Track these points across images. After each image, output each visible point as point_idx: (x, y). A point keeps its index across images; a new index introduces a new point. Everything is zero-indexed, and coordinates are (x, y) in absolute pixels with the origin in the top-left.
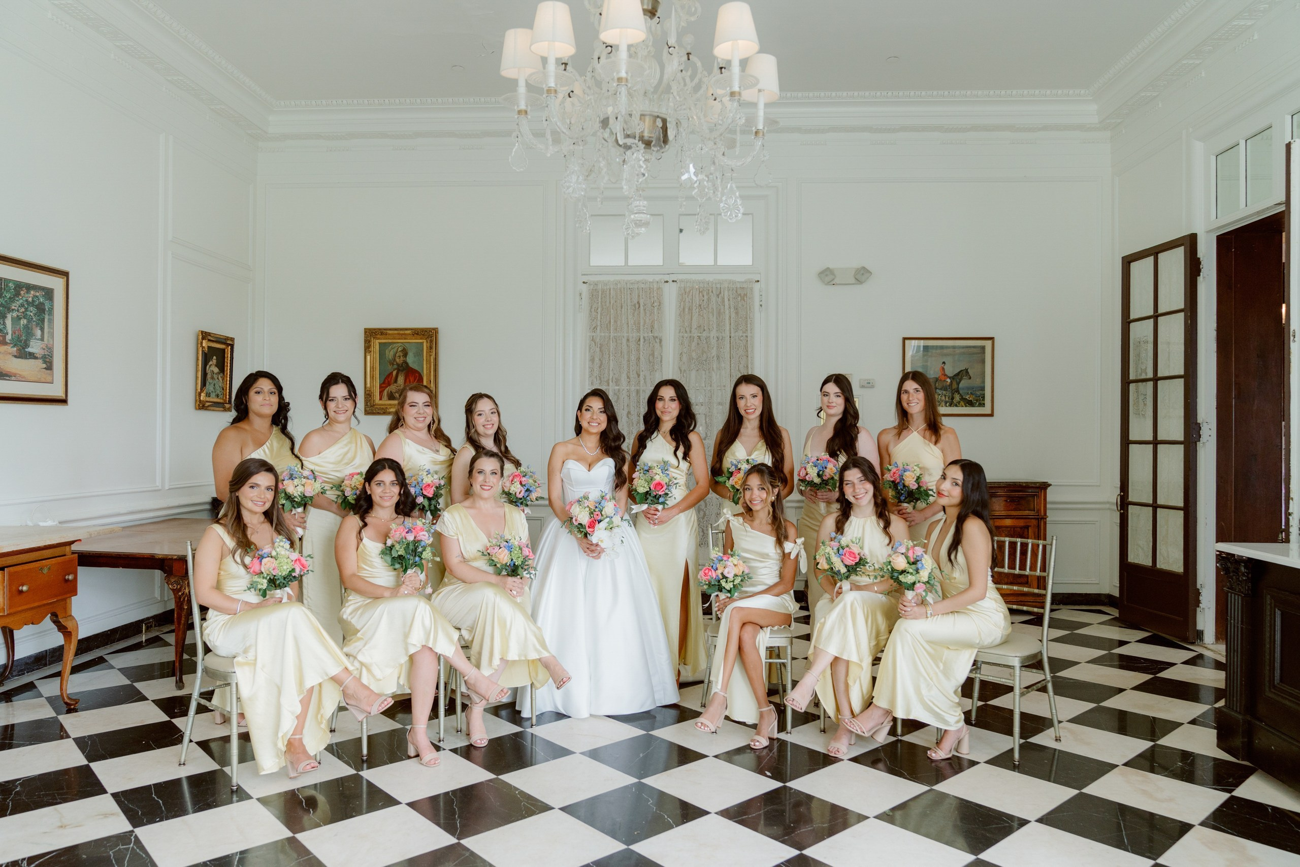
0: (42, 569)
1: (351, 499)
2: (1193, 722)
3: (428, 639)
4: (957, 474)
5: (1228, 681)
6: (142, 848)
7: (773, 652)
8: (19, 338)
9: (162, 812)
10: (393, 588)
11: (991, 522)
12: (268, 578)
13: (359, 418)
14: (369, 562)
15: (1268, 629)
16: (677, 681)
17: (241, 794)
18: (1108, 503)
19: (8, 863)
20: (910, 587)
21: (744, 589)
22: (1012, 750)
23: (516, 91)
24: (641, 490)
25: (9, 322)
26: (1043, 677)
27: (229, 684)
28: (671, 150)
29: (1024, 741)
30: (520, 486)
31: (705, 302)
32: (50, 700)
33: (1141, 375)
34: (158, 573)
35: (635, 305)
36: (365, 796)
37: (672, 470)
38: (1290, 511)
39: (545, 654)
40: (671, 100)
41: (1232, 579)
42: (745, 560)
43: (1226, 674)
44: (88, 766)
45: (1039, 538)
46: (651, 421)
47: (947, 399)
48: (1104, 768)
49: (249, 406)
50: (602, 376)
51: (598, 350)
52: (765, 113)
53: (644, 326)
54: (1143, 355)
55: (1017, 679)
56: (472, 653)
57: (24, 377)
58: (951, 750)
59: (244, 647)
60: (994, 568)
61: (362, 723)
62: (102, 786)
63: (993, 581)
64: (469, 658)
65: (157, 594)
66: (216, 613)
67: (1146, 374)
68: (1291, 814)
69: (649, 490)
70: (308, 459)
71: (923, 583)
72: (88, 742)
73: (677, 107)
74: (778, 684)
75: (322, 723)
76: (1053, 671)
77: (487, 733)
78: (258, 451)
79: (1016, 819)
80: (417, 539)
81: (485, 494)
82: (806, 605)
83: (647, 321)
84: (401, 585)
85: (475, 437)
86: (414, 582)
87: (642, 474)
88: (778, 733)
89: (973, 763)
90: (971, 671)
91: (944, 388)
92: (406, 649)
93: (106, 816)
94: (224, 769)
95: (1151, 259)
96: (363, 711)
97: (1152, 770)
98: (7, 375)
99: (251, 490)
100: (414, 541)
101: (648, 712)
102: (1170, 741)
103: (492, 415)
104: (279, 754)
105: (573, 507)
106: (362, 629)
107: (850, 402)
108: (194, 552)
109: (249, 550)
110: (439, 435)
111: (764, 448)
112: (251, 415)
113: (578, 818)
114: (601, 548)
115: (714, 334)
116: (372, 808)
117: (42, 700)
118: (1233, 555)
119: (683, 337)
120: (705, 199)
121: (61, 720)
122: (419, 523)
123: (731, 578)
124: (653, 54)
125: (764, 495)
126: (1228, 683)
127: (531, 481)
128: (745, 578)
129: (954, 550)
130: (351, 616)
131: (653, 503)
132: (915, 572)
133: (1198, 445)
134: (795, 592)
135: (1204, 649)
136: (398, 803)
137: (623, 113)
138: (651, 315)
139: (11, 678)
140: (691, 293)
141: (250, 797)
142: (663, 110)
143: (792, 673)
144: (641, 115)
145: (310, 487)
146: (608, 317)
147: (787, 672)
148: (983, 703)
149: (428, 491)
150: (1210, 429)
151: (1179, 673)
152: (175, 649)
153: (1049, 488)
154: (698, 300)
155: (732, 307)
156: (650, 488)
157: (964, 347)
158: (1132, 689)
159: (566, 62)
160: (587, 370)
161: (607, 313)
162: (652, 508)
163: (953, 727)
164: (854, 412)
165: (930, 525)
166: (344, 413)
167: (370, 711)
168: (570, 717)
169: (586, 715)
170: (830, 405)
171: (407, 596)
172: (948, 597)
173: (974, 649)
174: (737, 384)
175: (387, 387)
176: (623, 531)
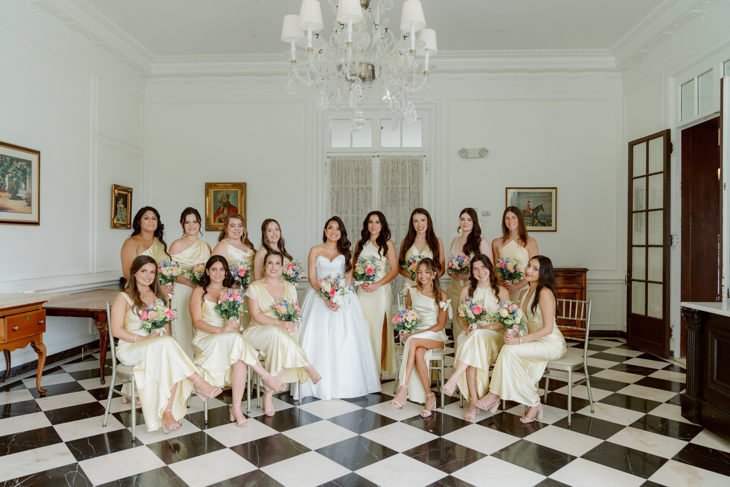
0: (25, 317)
1: (198, 278)
2: (668, 402)
3: (241, 356)
4: (536, 264)
5: (688, 379)
6: (83, 473)
7: (434, 363)
8: (12, 188)
9: (93, 452)
10: (222, 328)
11: (555, 291)
12: (152, 322)
14: (208, 313)
15: (710, 350)
17: (137, 443)
18: (620, 280)
19: (8, 481)
20: (510, 327)
22: (567, 418)
23: (290, 49)
24: (360, 273)
25: (7, 179)
26: (584, 377)
27: (131, 381)
28: (377, 82)
29: (573, 413)
30: (292, 271)
31: (395, 168)
32: (31, 390)
33: (639, 208)
34: (90, 320)
35: (356, 169)
36: (206, 443)
37: (377, 261)
38: (723, 284)
39: (307, 364)
40: (376, 54)
41: (690, 322)
42: (418, 312)
43: (687, 375)
44: (52, 427)
45: (581, 299)
46: (366, 234)
47: (531, 222)
48: (618, 428)
49: (141, 226)
50: (338, 209)
51: (336, 194)
52: (429, 62)
53: (361, 181)
54: (640, 197)
55: (570, 378)
56: (266, 364)
57: (15, 210)
58: (533, 418)
59: (139, 361)
60: (557, 316)
61: (204, 403)
62: (60, 438)
63: (556, 323)
64: (264, 367)
65: (90, 331)
66: (123, 342)
67: (642, 208)
68: (723, 453)
69: (364, 273)
70: (174, 256)
71: (517, 324)
72: (52, 414)
73: (380, 59)
74: (437, 381)
75: (182, 403)
76: (590, 374)
77: (274, 408)
78: (146, 251)
79: (569, 456)
80: (235, 300)
81: (273, 275)
82: (452, 337)
83: (363, 178)
84: (226, 326)
85: (267, 243)
86: (233, 324)
88: (437, 408)
89: (545, 425)
90: (544, 374)
92: (229, 362)
93: (62, 454)
94: (128, 428)
95: (644, 144)
96: (205, 396)
97: (645, 429)
98: (6, 209)
99: (142, 273)
100: (233, 301)
101: (364, 397)
102: (655, 412)
103: (276, 231)
104: (159, 420)
105: (322, 282)
106: (204, 350)
107: (476, 224)
108: (110, 308)
109: (141, 306)
110: (247, 242)
111: (429, 249)
112: (142, 231)
113: (325, 455)
114: (338, 305)
115: (400, 185)
116: (210, 450)
117: (26, 390)
118: (691, 309)
119: (383, 187)
120: (395, 110)
121: (37, 401)
123: (410, 322)
124: (366, 29)
125: (429, 275)
127: (298, 268)
129: (535, 306)
130: (198, 343)
131: (366, 280)
132: (513, 319)
133: (671, 248)
134: (446, 329)
135: (674, 361)
136: (225, 447)
137: (350, 62)
138: (365, 175)
139: (8, 378)
140: (387, 163)
141: (142, 444)
142: (373, 60)
143: (444, 374)
144: (360, 63)
145: (175, 271)
146: (341, 176)
147: (441, 374)
148: (551, 392)
149: (241, 273)
150: (678, 239)
151: (660, 375)
152: (101, 362)
153: (587, 272)
154: (391, 167)
155: (411, 171)
156: (365, 272)
157: (540, 193)
158: (633, 384)
159: (318, 34)
160: (330, 206)
161: (341, 174)
162: (366, 283)
163: (534, 405)
164: (478, 229)
165: (521, 292)
166: (194, 230)
167: (209, 396)
168: (320, 399)
169: (329, 398)
170: (465, 225)
171: (230, 332)
172: (531, 333)
173: (546, 362)
174: (413, 214)
175: (218, 216)
176: (350, 296)
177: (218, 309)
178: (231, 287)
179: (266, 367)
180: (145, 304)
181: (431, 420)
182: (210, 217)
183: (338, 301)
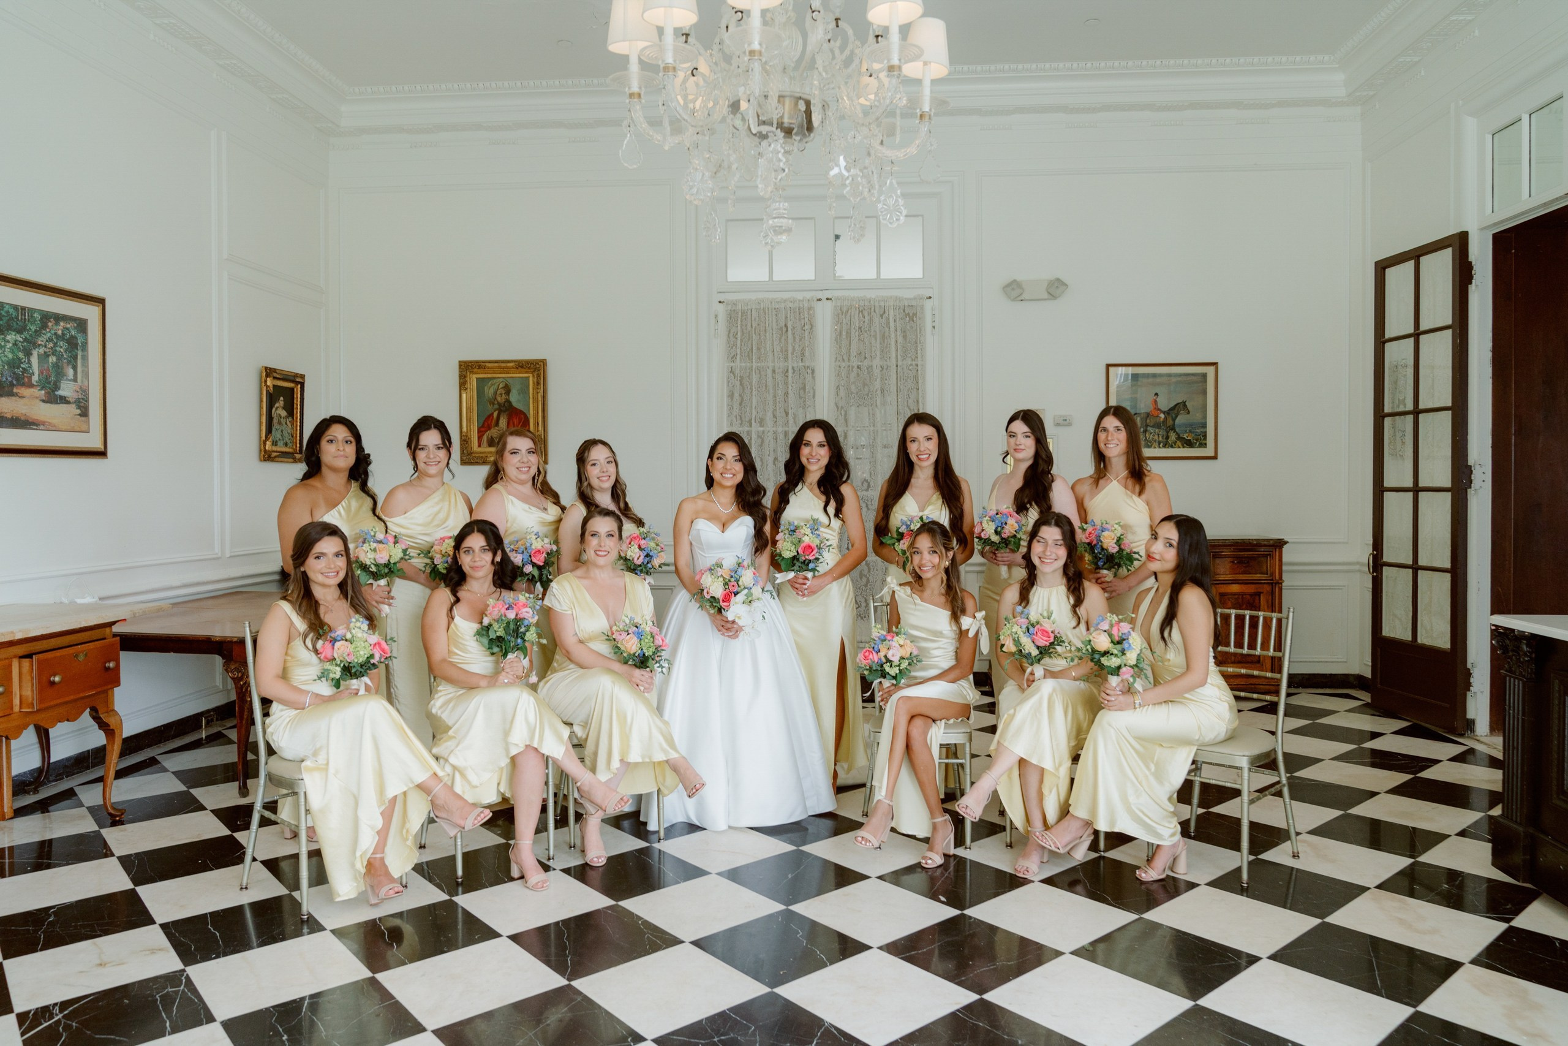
0: (77, 656)
1: (442, 568)
2: (1462, 834)
3: (532, 738)
4: (1171, 532)
5: (1506, 785)
6: (195, 991)
7: (950, 750)
8: (47, 379)
9: (219, 947)
10: (491, 677)
11: (1213, 590)
12: (342, 665)
14: (461, 646)
15: (1556, 721)
16: (834, 784)
17: (315, 926)
18: (1358, 563)
19: (37, 1009)
20: (1115, 672)
21: (913, 674)
22: (1239, 869)
23: (627, 69)
24: (788, 554)
25: (34, 360)
26: (1276, 779)
28: (816, 139)
29: (1254, 857)
30: (638, 550)
31: (866, 324)
32: (91, 810)
33: (1398, 406)
34: (218, 660)
35: (781, 328)
36: (460, 927)
37: (822, 529)
39: (673, 755)
40: (815, 77)
41: (1512, 660)
42: (914, 640)
43: (1504, 774)
44: (133, 890)
45: (1273, 610)
47: (1160, 439)
48: (1352, 892)
49: (321, 459)
50: (743, 416)
51: (738, 383)
52: (931, 92)
53: (792, 354)
54: (1401, 383)
55: (1246, 781)
56: (586, 753)
57: (54, 426)
58: (1164, 870)
59: (313, 749)
60: (1218, 647)
62: (150, 915)
63: (1215, 663)
64: (582, 760)
65: (219, 682)
66: (281, 707)
67: (1405, 405)
69: (796, 554)
70: (392, 520)
71: (1130, 666)
72: (135, 862)
73: (824, 86)
74: (956, 788)
75: (407, 839)
76: (1288, 770)
77: (606, 849)
78: (332, 512)
79: (1244, 956)
80: (519, 616)
81: (601, 561)
82: (991, 690)
83: (797, 347)
84: (501, 672)
85: (588, 491)
86: (515, 669)
87: (787, 535)
88: (955, 848)
89: (1192, 886)
90: (1190, 772)
91: (1158, 426)
92: (507, 750)
93: (153, 951)
94: (292, 894)
95: (1411, 263)
96: (456, 825)
97: (1412, 894)
98: (33, 424)
99: (317, 561)
100: (516, 619)
101: (797, 824)
102: (1434, 857)
103: (607, 465)
104: (358, 877)
106: (454, 725)
107: (1041, 444)
108: (254, 634)
109: (321, 633)
110: (546, 491)
111: (940, 501)
112: (324, 469)
113: (713, 954)
114: (739, 625)
115: (877, 362)
116: (470, 941)
117: (83, 811)
118: (1513, 630)
119: (840, 367)
120: (858, 199)
121: (104, 836)
122: (522, 597)
123: (896, 662)
124: (794, 20)
125: (936, 559)
127: (652, 544)
128: (913, 660)
129: (1167, 625)
130: (442, 709)
131: (801, 570)
132: (1121, 654)
133: (1468, 493)
134: (974, 675)
135: (1476, 743)
136: (499, 935)
137: (757, 92)
138: (800, 340)
139: (46, 784)
140: (849, 314)
141: (322, 929)
142: (807, 90)
143: (971, 775)
144: (779, 97)
146: (750, 346)
147: (965, 774)
148: (1205, 810)
149: (538, 558)
150: (1484, 473)
151: (1445, 772)
152: (239, 748)
153: (1285, 546)
154: (858, 322)
155: (899, 330)
156: (797, 552)
157: (1181, 375)
158: (1385, 792)
159: (687, 32)
160: (725, 408)
161: (749, 340)
162: (801, 577)
163: (1167, 842)
164: (1047, 456)
165: (1139, 595)
166: (436, 465)
167: (463, 825)
168: (705, 829)
169: (724, 827)
170: (1018, 447)
171: (507, 685)
172: (1160, 683)
173: (1192, 747)
174: (909, 423)
175: (487, 431)
176: (765, 605)
177: (483, 635)
178: (511, 589)
179: (587, 761)
180: (328, 626)
181: (942, 874)
182: (469, 435)
183: (739, 618)
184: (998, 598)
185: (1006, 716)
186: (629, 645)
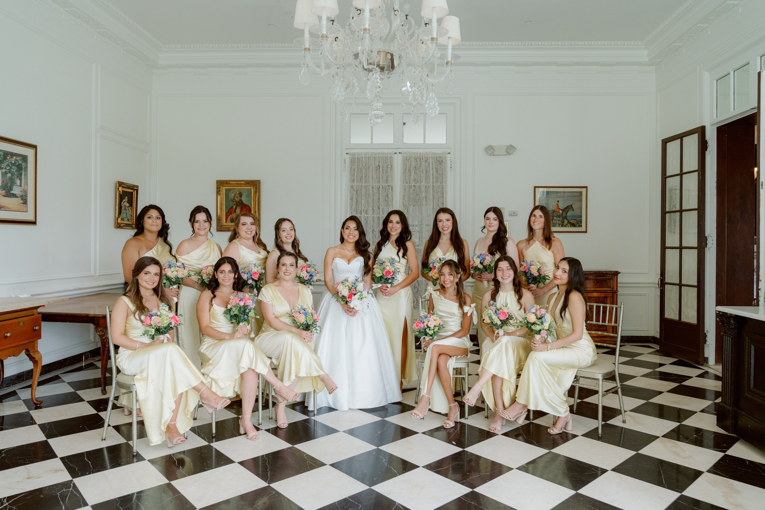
0: (19, 323)
1: (206, 281)
2: (702, 411)
3: (251, 364)
4: (565, 266)
5: (723, 387)
6: (77, 491)
7: (458, 371)
8: (6, 185)
9: (90, 469)
10: (231, 334)
11: (585, 294)
12: (155, 328)
13: (213, 233)
14: (216, 319)
15: (747, 357)
16: (401, 387)
17: (139, 458)
18: (653, 283)
20: (538, 332)
21: (440, 334)
22: (597, 428)
23: (303, 36)
24: (378, 275)
26: (615, 385)
27: (132, 391)
28: (397, 70)
29: (604, 423)
30: (306, 273)
31: (418, 165)
32: (25, 401)
33: (673, 208)
34: (92, 326)
35: (377, 167)
36: (214, 458)
37: (396, 264)
38: (760, 287)
39: (322, 373)
40: (396, 42)
41: (726, 327)
42: (441, 317)
43: (722, 383)
44: (46, 441)
45: (613, 304)
46: (385, 234)
47: (560, 223)
48: (651, 439)
49: (144, 226)
50: (357, 209)
51: (355, 193)
52: (452, 51)
53: (382, 179)
54: (674, 197)
55: (601, 386)
56: (278, 372)
57: (9, 208)
58: (562, 429)
59: (140, 370)
60: (587, 321)
61: (212, 414)
62: (55, 453)
64: (276, 376)
65: (92, 338)
66: (124, 349)
67: (676, 208)
68: (760, 465)
69: (382, 275)
70: (181, 257)
71: (545, 330)
72: (47, 427)
73: (400, 47)
74: (460, 390)
75: (187, 414)
76: (621, 381)
77: (287, 419)
78: (149, 252)
79: (600, 469)
80: (245, 304)
81: (287, 278)
82: (477, 343)
83: (384, 176)
84: (236, 332)
85: (281, 244)
86: (243, 330)
87: (379, 266)
88: (460, 419)
89: (575, 436)
90: (574, 382)
91: (558, 216)
92: (239, 370)
93: (56, 471)
94: (129, 442)
95: (678, 141)
96: (212, 407)
97: (678, 440)
99: (145, 275)
100: (244, 306)
101: (383, 407)
102: (690, 422)
103: (291, 231)
104: (162, 433)
105: (339, 286)
106: (212, 358)
107: (502, 224)
108: (110, 313)
109: (144, 311)
110: (260, 243)
111: (453, 251)
112: (145, 231)
113: (341, 470)
114: (356, 310)
115: (423, 184)
116: (218, 465)
117: (21, 402)
118: (727, 313)
119: (405, 186)
120: (416, 102)
121: (31, 414)
122: (247, 295)
123: (432, 328)
124: (385, 15)
125: (452, 278)
126: (723, 389)
127: (313, 270)
128: (440, 327)
129: (564, 310)
130: (206, 351)
131: (385, 283)
132: (541, 324)
133: (705, 250)
134: (470, 335)
135: (709, 368)
136: (233, 462)
137: (367, 49)
138: (386, 173)
139: (2, 389)
140: (410, 160)
141: (143, 459)
142: (392, 49)
143: (468, 383)
144: (378, 52)
145: (181, 272)
146: (361, 174)
147: (465, 383)
148: (580, 400)
149: (255, 277)
150: (713, 240)
151: (694, 382)
152: (102, 370)
153: (619, 275)
154: (414, 165)
155: (434, 168)
157: (570, 192)
158: (667, 392)
159: (333, 19)
160: (349, 205)
161: (361, 172)
162: (384, 286)
163: (563, 415)
165: (550, 296)
166: (204, 230)
167: (216, 407)
168: (337, 410)
169: (347, 409)
170: (491, 225)
171: (239, 338)
172: (560, 338)
173: (575, 369)
174: (438, 213)
175: (230, 215)
176: (369, 300)
177: (227, 313)
178: (241, 291)
179: (279, 376)
180: (148, 309)
181: (454, 431)
182: (221, 217)
184: (481, 298)
185: (485, 355)
186: (300, 319)
